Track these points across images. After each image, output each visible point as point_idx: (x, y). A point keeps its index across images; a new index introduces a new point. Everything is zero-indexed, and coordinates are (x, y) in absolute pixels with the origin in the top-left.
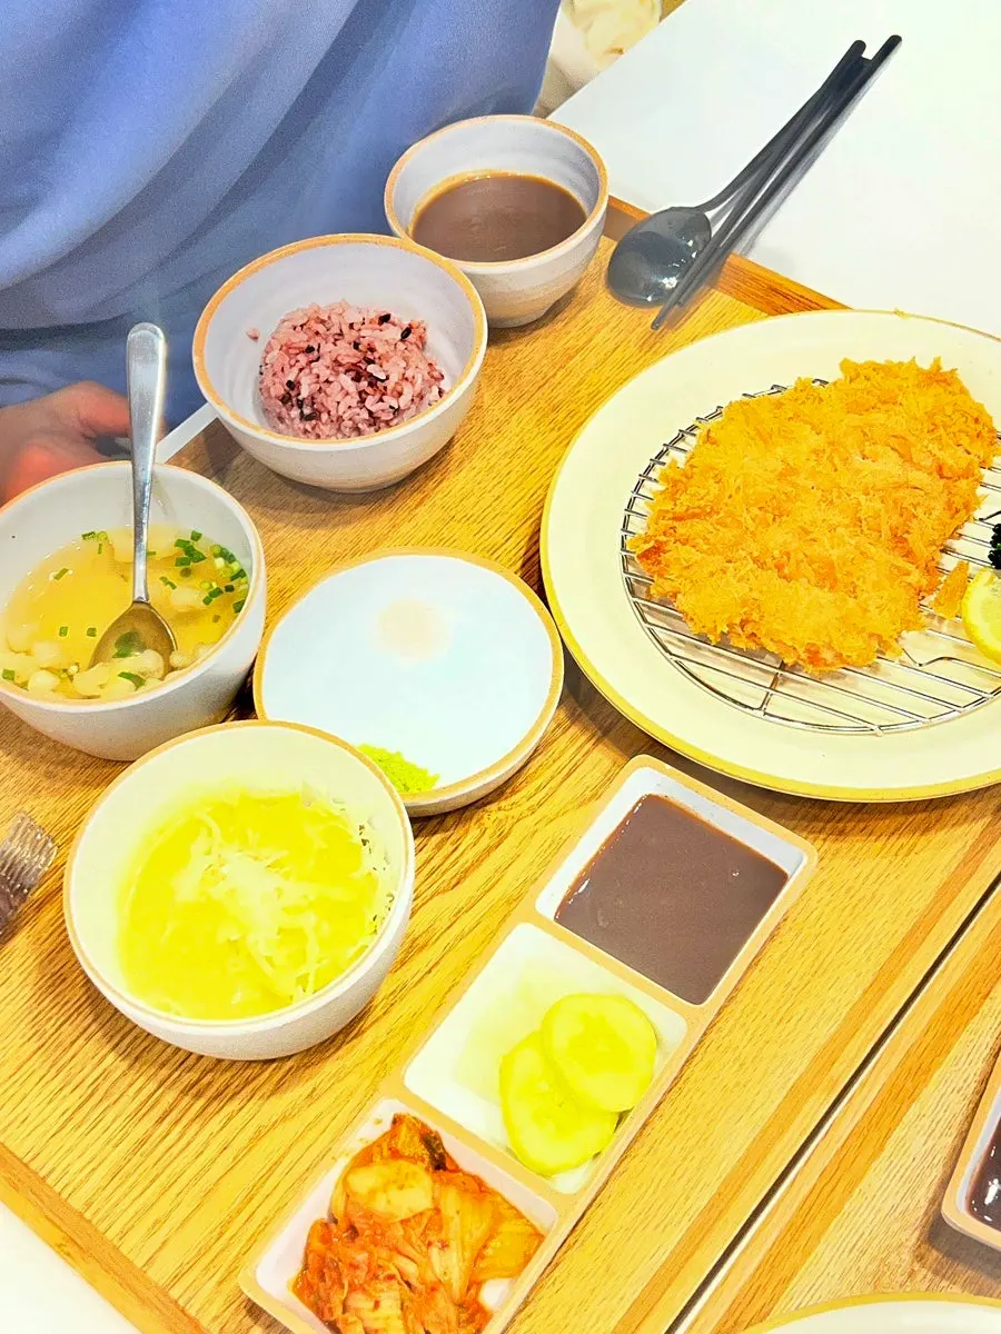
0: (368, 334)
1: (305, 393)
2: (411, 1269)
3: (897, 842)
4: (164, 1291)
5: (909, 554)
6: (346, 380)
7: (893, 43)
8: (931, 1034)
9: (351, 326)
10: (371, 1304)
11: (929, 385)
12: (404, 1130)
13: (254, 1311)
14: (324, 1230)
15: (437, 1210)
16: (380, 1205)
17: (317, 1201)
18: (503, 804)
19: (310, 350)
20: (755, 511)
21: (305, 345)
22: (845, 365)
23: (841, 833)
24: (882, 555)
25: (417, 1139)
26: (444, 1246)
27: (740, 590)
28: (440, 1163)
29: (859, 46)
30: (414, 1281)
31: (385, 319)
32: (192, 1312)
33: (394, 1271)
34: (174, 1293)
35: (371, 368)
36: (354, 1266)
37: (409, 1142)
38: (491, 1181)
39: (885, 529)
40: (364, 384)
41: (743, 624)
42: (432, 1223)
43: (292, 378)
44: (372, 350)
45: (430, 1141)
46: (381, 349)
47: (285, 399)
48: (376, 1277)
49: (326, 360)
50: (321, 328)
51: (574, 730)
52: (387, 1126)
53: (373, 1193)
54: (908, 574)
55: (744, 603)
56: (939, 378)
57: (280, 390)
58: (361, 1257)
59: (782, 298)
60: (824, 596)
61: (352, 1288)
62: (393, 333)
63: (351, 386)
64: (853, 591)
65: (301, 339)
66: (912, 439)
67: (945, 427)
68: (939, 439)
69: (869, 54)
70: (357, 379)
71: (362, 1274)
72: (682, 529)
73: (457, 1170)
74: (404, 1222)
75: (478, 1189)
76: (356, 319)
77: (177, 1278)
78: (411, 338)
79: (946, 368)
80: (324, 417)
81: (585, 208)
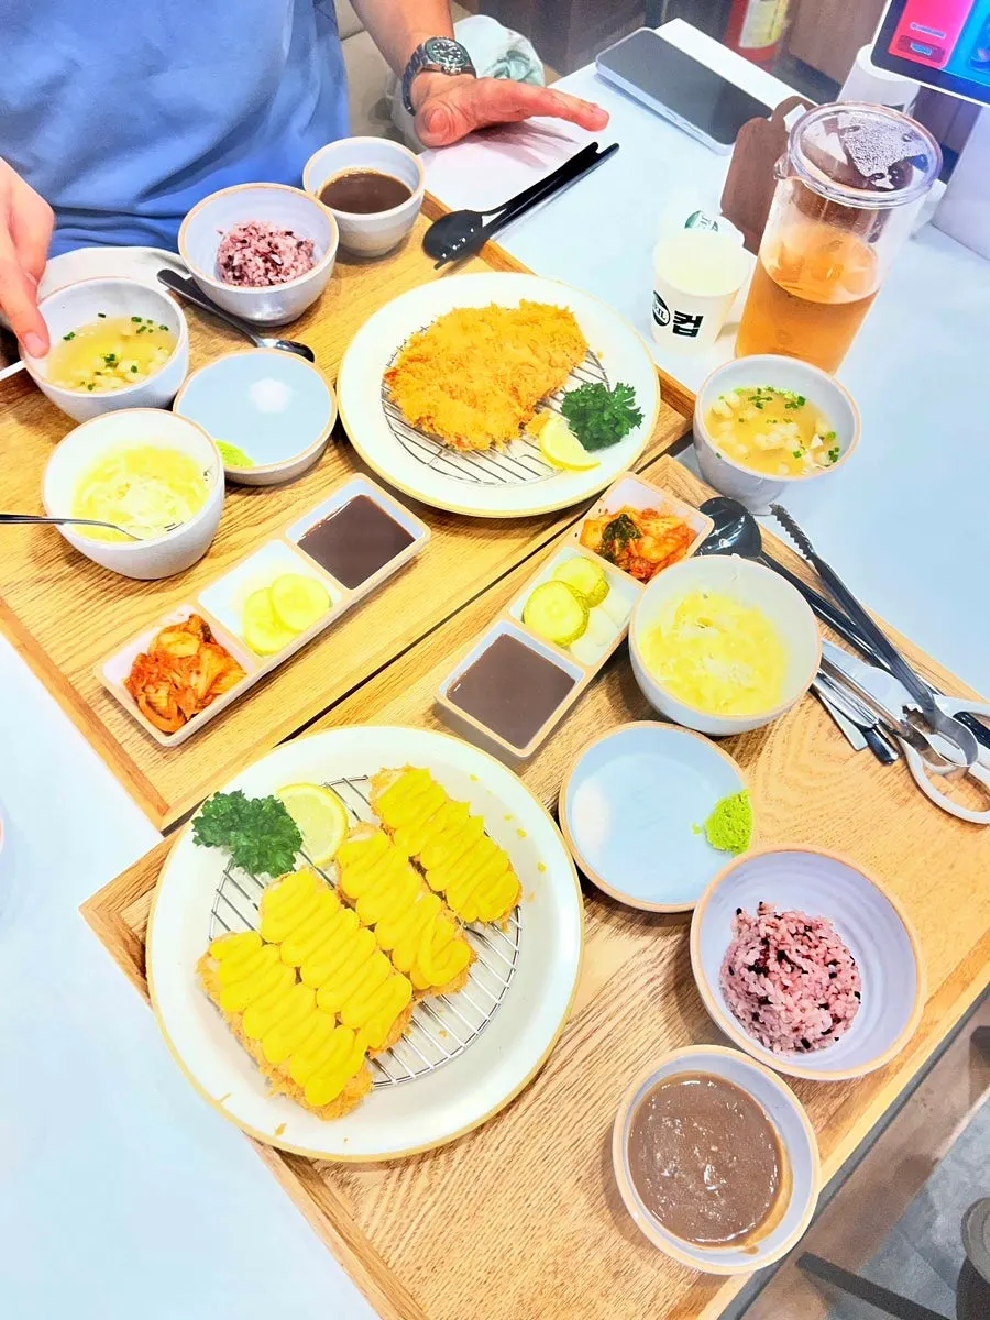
0: (276, 240)
1: (236, 263)
2: (178, 679)
3: (480, 541)
4: (66, 677)
5: (518, 398)
6: (259, 261)
7: (614, 147)
8: (464, 626)
9: (271, 234)
10: (154, 691)
11: (557, 318)
12: (193, 623)
13: (107, 693)
14: (144, 658)
15: (199, 657)
16: (171, 650)
17: (143, 643)
18: (293, 491)
19: (245, 241)
20: (449, 363)
21: (242, 239)
22: (523, 303)
23: (456, 532)
24: (505, 396)
25: (199, 626)
26: (198, 673)
27: (429, 400)
28: (208, 638)
29: (595, 146)
30: (178, 685)
31: (290, 234)
32: (77, 688)
33: (169, 678)
34: (71, 679)
35: (273, 257)
36: (151, 673)
37: (195, 626)
38: (229, 650)
39: (509, 382)
40: (269, 265)
41: (429, 417)
42: (193, 664)
43: (231, 254)
44: (277, 247)
45: (205, 628)
46: (281, 247)
47: (226, 266)
48: (161, 680)
49: (252, 249)
50: (253, 232)
51: (340, 462)
52: (186, 619)
53: (169, 644)
54: (514, 407)
55: (429, 406)
56: (564, 315)
57: (225, 260)
58: (156, 670)
59: (505, 264)
60: (470, 410)
61: (148, 683)
62: (292, 242)
63: (261, 264)
64: (484, 410)
65: (241, 235)
66: (540, 343)
67: (559, 340)
68: (554, 346)
69: (599, 151)
70: (265, 261)
71: (154, 677)
72: (411, 366)
73: (216, 643)
74: (181, 658)
75: (224, 653)
76: (273, 230)
77: (73, 673)
78: (303, 247)
79: (570, 311)
80: (246, 279)
81: (411, 190)
